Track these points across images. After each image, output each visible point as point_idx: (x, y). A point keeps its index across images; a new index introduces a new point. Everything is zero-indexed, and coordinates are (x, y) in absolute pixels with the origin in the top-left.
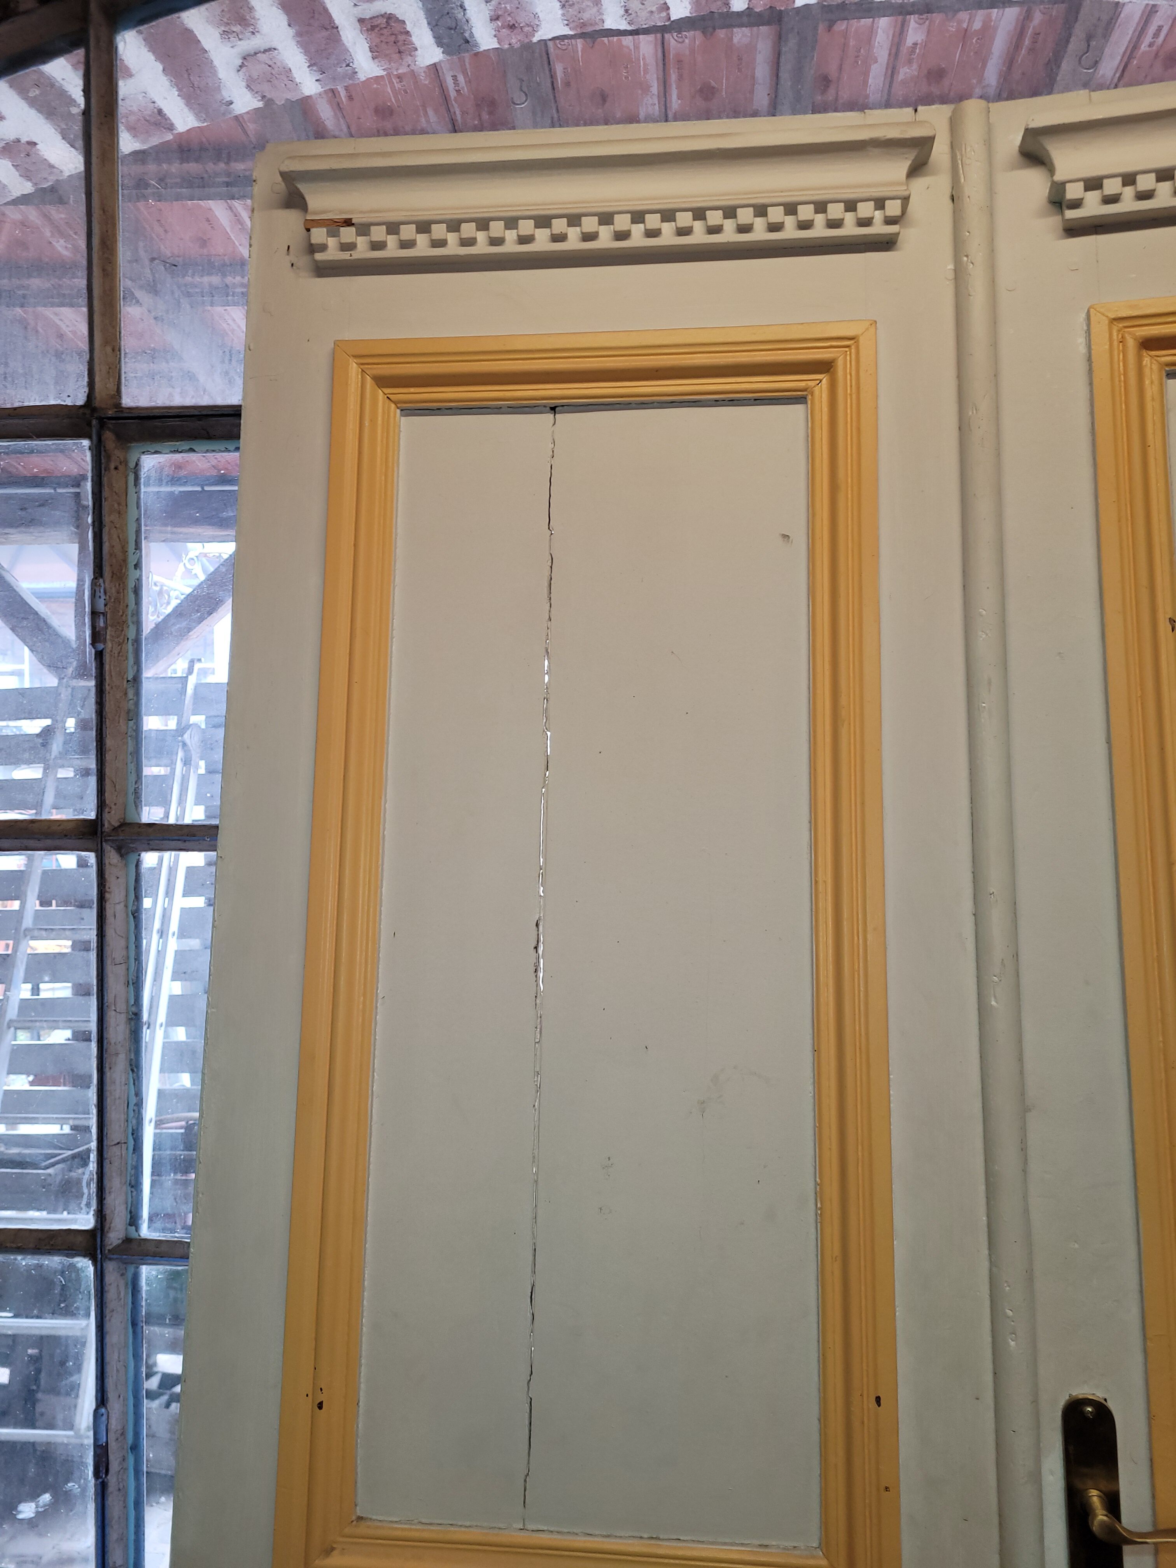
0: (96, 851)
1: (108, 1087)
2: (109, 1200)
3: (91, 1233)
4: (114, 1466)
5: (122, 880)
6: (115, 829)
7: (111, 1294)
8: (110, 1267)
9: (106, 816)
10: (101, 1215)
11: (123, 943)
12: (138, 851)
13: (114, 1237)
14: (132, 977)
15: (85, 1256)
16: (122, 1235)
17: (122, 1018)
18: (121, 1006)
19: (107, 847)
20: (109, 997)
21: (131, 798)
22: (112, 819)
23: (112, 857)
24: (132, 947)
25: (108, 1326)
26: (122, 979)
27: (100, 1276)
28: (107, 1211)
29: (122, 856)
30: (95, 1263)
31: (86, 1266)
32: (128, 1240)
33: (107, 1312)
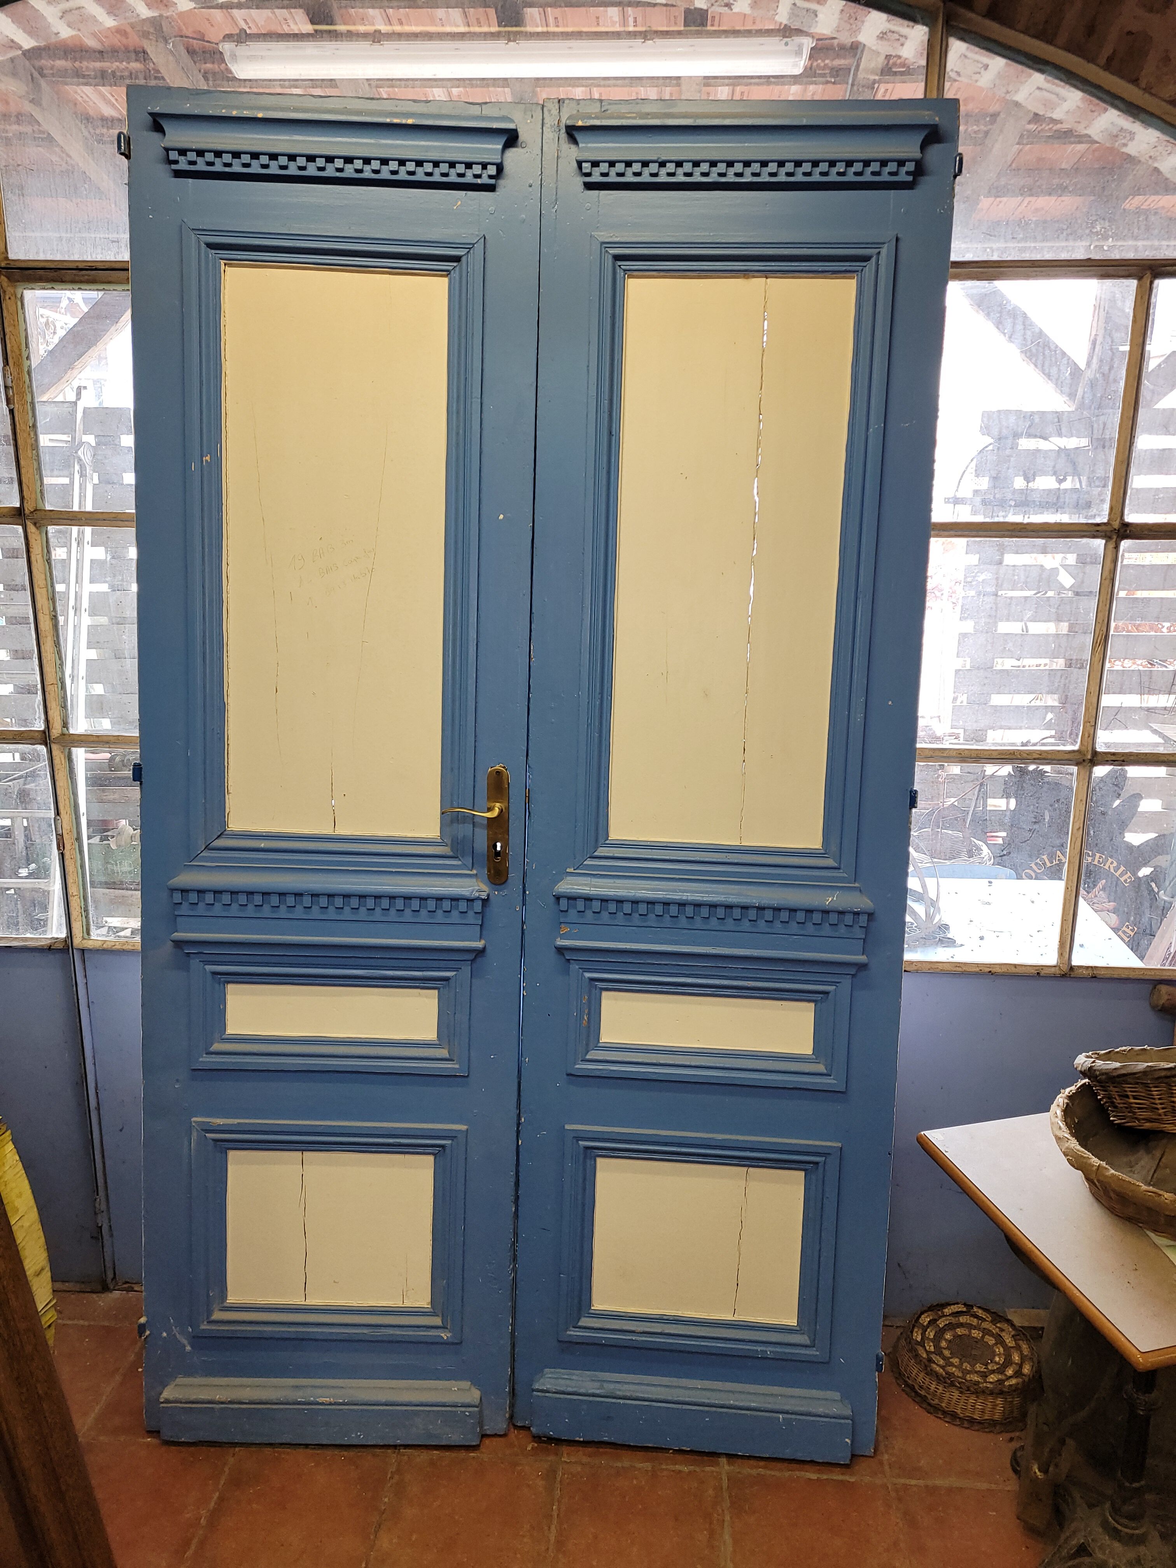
0: (22, 525)
1: (43, 654)
2: (50, 713)
3: (44, 732)
4: (67, 846)
5: (39, 542)
6: (32, 512)
7: (56, 761)
8: (54, 747)
9: (25, 504)
10: (47, 721)
11: (43, 576)
12: (46, 526)
13: (56, 731)
14: (50, 596)
15: (41, 744)
16: (60, 732)
17: (47, 618)
18: (46, 611)
19: (28, 523)
20: (39, 606)
21: (39, 495)
22: (29, 507)
23: (31, 528)
24: (49, 579)
25: (56, 777)
26: (45, 596)
27: (50, 752)
28: (50, 718)
29: (37, 528)
30: (46, 745)
31: (42, 749)
32: (63, 734)
33: (56, 769)
